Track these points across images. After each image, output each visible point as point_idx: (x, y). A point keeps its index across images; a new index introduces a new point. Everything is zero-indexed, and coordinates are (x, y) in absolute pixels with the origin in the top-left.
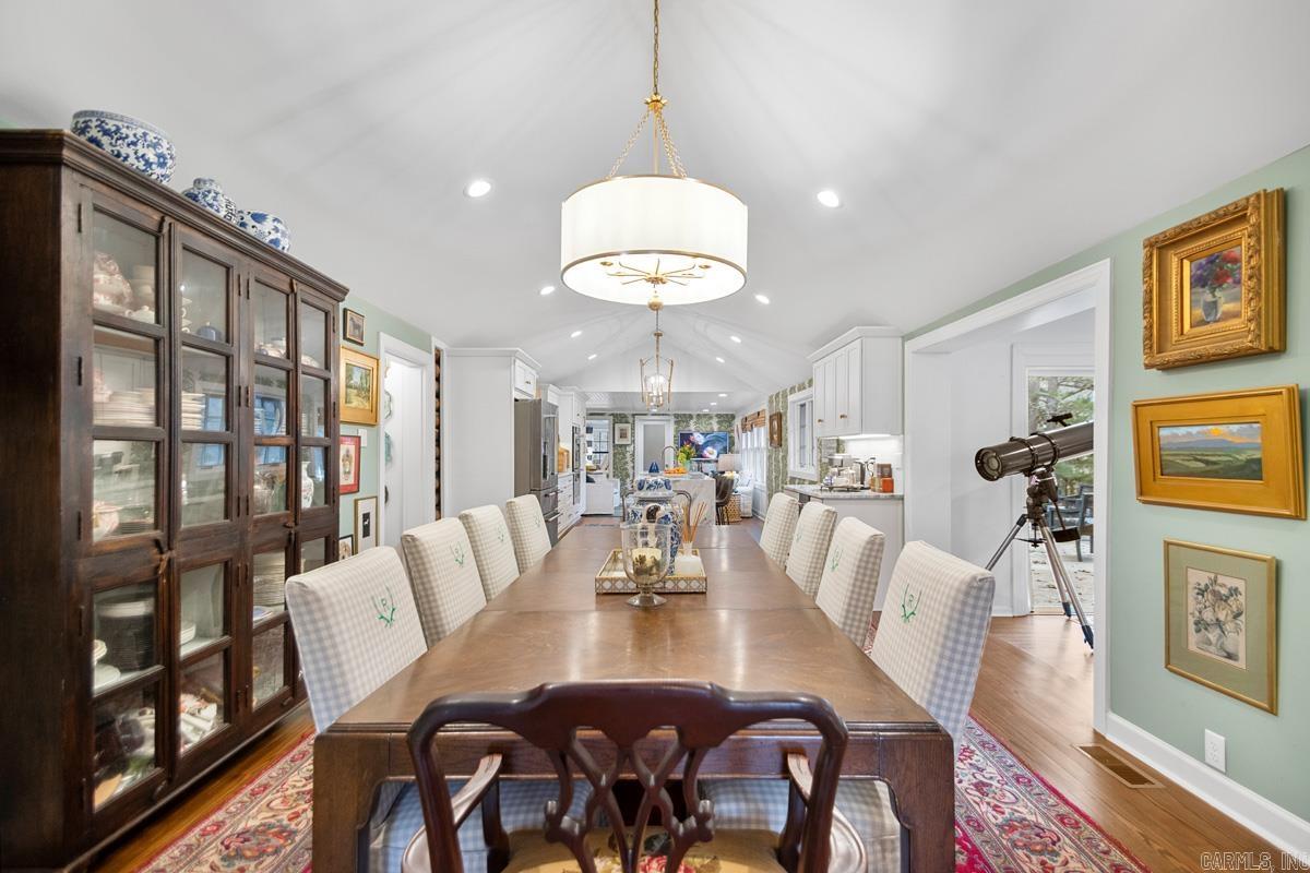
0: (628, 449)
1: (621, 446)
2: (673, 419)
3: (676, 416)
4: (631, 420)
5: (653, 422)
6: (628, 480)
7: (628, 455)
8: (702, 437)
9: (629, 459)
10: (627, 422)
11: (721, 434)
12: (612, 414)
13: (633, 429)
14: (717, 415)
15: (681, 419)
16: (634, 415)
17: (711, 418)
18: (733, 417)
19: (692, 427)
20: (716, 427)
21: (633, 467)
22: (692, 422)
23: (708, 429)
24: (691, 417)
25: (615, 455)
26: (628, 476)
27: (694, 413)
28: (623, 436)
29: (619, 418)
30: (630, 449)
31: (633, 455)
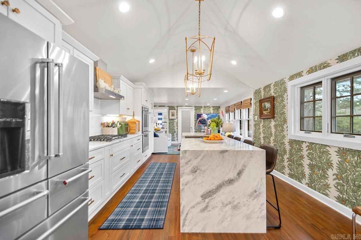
0: (175, 121)
1: (172, 119)
2: (194, 108)
3: (195, 107)
4: (176, 108)
5: (186, 109)
6: (175, 134)
7: (175, 123)
8: (206, 116)
9: (175, 125)
10: (174, 109)
11: (214, 114)
12: (168, 106)
13: (177, 112)
14: (212, 107)
15: (197, 108)
16: (177, 107)
17: (210, 107)
18: (219, 107)
19: (202, 111)
20: (212, 111)
21: (177, 128)
22: (202, 109)
23: (209, 112)
24: (201, 107)
25: (169, 123)
26: (175, 132)
27: (203, 106)
28: (173, 115)
29: (171, 108)
30: (176, 121)
31: (177, 123)
